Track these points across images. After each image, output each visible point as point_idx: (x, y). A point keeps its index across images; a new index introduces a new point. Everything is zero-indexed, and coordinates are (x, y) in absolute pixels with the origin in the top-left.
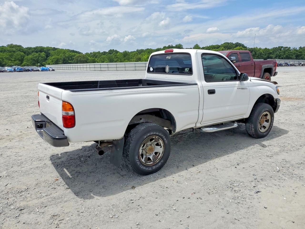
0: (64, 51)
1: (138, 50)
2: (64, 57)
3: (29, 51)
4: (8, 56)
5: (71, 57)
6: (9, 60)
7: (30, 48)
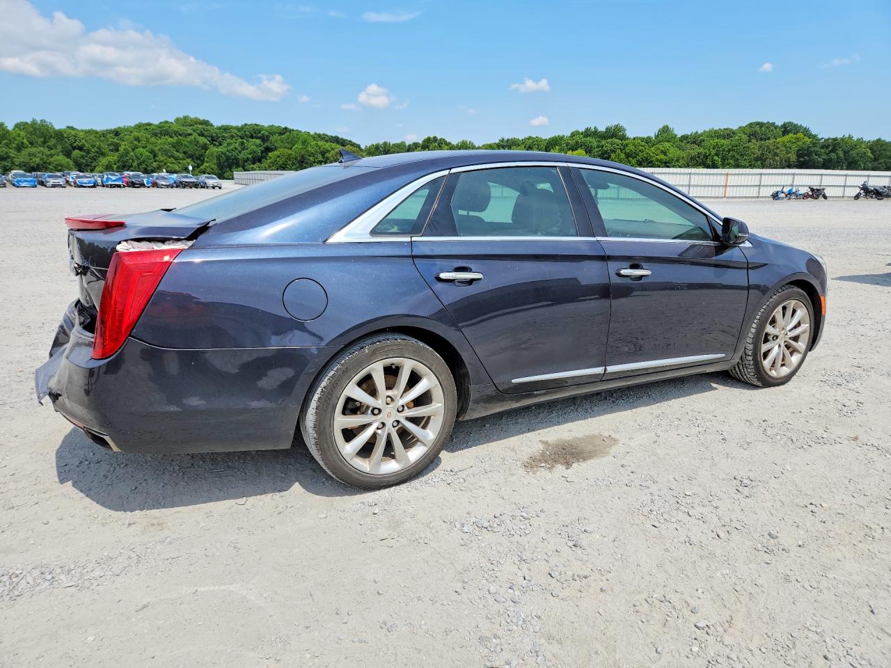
0: (304, 139)
1: (503, 139)
2: (303, 152)
3: (224, 134)
4: (167, 147)
5: (323, 154)
6: (171, 156)
7: (226, 129)
